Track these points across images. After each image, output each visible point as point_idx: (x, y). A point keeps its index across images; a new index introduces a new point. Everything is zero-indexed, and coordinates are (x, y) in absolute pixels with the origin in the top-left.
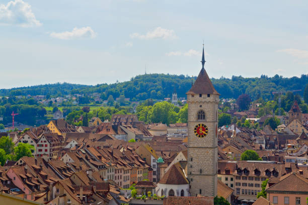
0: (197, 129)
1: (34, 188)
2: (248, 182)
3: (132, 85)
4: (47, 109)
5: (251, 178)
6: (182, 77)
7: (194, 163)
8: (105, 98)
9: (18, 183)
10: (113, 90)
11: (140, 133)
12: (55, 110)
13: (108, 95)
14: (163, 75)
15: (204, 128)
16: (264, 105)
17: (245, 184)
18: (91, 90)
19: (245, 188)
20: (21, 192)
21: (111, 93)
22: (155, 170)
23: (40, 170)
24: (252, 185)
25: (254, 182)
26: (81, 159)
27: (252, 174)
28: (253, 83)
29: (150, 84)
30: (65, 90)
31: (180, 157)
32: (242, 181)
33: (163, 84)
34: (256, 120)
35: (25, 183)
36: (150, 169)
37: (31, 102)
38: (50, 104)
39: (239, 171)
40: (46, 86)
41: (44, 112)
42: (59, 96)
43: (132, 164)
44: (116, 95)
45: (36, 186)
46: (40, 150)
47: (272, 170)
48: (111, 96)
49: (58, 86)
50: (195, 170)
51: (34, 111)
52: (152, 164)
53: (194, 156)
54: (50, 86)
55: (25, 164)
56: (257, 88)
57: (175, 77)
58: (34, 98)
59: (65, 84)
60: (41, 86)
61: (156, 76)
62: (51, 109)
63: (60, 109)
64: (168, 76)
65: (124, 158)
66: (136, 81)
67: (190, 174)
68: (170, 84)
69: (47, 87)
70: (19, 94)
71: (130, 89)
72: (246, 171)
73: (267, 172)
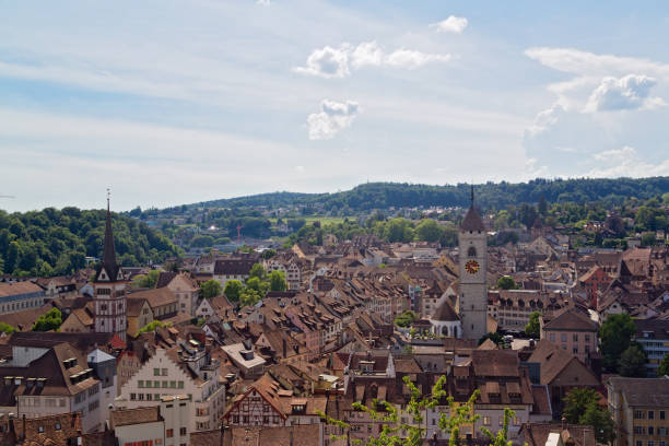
0: (468, 266)
1: (312, 327)
2: (512, 312)
3: (355, 195)
4: (272, 220)
5: (515, 309)
6: (406, 185)
7: (466, 299)
8: (328, 209)
9: (297, 322)
10: (336, 199)
11: (386, 255)
12: (280, 222)
13: (332, 206)
14: (386, 184)
15: (475, 264)
16: (497, 216)
17: (509, 315)
18: (313, 199)
19: (508, 318)
20: (301, 331)
21: (335, 203)
22: (413, 298)
23: (314, 308)
24: (515, 315)
25: (517, 312)
26: (347, 293)
27: (516, 304)
28: (479, 190)
29: (374, 193)
30: (286, 199)
31: (450, 291)
32: (505, 311)
33: (387, 192)
34: (493, 234)
35: (303, 322)
36: (408, 298)
37: (254, 214)
38: (274, 216)
39: (503, 301)
40: (265, 195)
41: (269, 224)
42: (281, 206)
43: (392, 295)
44: (339, 205)
45: (314, 325)
46: (291, 276)
47: (536, 301)
48: (335, 207)
49: (276, 195)
50: (467, 306)
51: (258, 224)
52: (410, 292)
53: (465, 292)
54: (270, 195)
55: (300, 303)
56: (483, 195)
57: (399, 185)
58: (257, 209)
59: (284, 192)
60: (260, 196)
61: (379, 184)
62: (275, 220)
63: (285, 220)
64: (391, 184)
65: (385, 288)
66: (360, 189)
67: (461, 309)
68: (394, 192)
69: (268, 196)
70: (241, 205)
71: (353, 198)
72: (510, 302)
73: (532, 302)
